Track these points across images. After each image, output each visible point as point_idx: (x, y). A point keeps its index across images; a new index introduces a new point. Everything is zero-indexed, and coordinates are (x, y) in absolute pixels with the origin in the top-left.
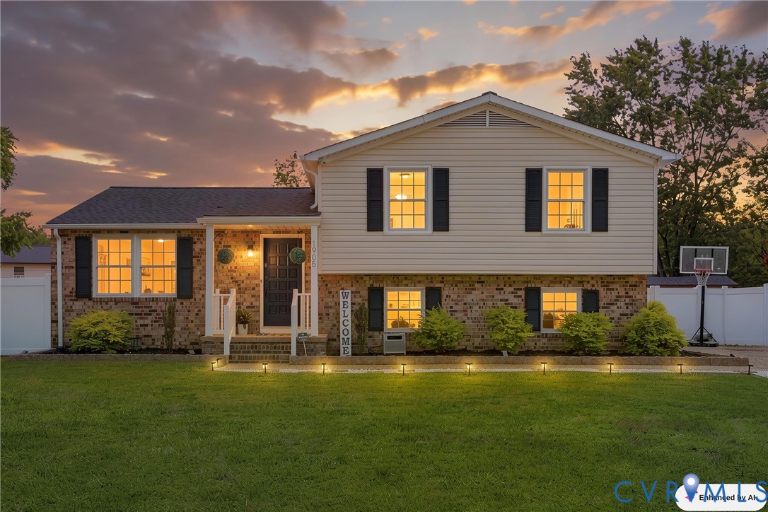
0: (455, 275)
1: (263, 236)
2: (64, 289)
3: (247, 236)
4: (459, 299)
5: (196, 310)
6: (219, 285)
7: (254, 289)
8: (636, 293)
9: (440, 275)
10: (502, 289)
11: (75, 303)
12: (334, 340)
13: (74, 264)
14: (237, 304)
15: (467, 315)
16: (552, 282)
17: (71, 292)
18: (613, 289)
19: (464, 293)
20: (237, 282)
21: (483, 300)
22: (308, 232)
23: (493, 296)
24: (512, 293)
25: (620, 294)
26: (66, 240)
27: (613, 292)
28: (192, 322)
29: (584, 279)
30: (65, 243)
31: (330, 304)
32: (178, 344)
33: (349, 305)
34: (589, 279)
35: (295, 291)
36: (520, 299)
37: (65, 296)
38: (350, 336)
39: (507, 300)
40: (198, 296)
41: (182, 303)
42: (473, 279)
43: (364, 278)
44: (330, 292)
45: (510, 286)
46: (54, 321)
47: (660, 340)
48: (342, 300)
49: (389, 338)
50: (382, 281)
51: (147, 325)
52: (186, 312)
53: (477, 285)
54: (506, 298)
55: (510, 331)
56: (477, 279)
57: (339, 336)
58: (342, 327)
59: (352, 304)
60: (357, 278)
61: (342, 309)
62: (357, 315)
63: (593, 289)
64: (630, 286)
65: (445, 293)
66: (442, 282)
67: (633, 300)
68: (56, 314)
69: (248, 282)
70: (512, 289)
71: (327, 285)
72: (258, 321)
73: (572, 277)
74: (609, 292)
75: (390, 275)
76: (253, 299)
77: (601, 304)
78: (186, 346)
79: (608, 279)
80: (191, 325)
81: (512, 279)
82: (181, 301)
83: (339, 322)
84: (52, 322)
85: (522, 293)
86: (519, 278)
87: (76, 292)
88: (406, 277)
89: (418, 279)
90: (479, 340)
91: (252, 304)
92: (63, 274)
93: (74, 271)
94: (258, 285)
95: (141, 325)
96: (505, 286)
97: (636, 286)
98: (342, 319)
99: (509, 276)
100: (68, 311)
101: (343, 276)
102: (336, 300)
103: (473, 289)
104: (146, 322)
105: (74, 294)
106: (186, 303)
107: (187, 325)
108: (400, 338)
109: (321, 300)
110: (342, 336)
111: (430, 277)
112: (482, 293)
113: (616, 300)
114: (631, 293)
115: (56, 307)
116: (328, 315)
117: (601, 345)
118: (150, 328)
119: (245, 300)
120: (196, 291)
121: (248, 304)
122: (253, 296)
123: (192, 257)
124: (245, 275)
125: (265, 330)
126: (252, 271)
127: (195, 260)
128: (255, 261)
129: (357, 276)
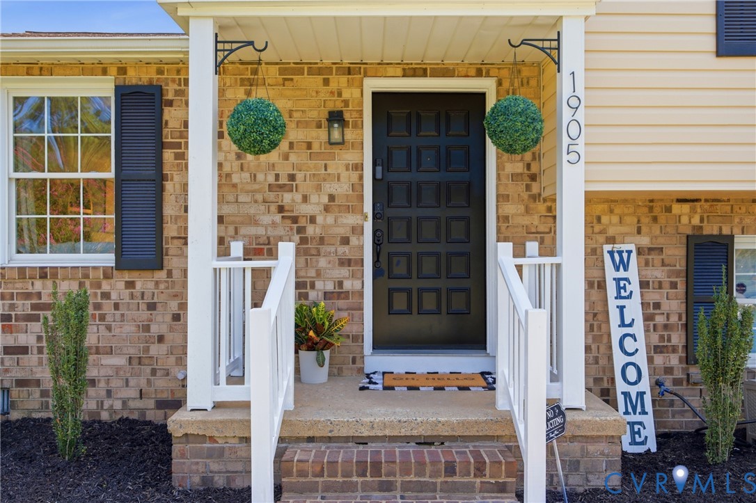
1: (371, 84)
3: (326, 82)
6: (243, 231)
7: (345, 241)
14: (299, 285)
20: (295, 220)
28: (161, 339)
32: (118, 405)
33: (635, 287)
38: (645, 385)
40: (171, 262)
41: (130, 285)
43: (676, 205)
48: (610, 273)
50: (724, 218)
51: (24, 350)
52: (144, 314)
58: (619, 359)
59: (644, 285)
60: (654, 208)
61: (613, 304)
69: (330, 219)
72: (358, 338)
76: (344, 272)
78: (143, 412)
82: (127, 276)
91: (340, 284)
94: (358, 230)
95: (9, 350)
98: (616, 333)
101: (612, 204)
104: (23, 339)
106: (144, 282)
107: (147, 350)
110: (621, 386)
119: (319, 274)
120: (170, 247)
121: (330, 287)
122: (345, 262)
123: (162, 146)
124: (318, 201)
125: (378, 362)
126: (341, 189)
127: (168, 155)
128: (350, 157)
129: (656, 200)
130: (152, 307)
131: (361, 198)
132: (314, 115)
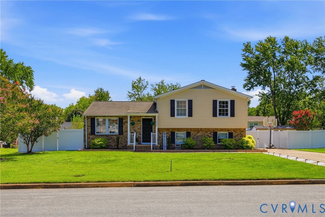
0: (194, 128)
1: (142, 118)
2: (87, 132)
3: (138, 118)
4: (195, 135)
5: (124, 138)
8: (243, 133)
9: (190, 128)
10: (207, 132)
11: (91, 136)
12: (162, 146)
13: (90, 125)
15: (197, 139)
16: (220, 130)
19: (197, 133)
20: (136, 130)
21: (202, 135)
22: (155, 117)
23: (205, 134)
25: (239, 134)
26: (88, 119)
27: (237, 133)
29: (229, 129)
31: (160, 136)
33: (166, 136)
34: (230, 129)
35: (152, 133)
37: (87, 134)
38: (166, 145)
42: (199, 129)
43: (170, 129)
44: (160, 133)
45: (209, 131)
46: (85, 141)
47: (247, 146)
48: (164, 135)
49: (176, 145)
50: (174, 130)
51: (110, 142)
53: (200, 131)
55: (208, 143)
56: (200, 129)
57: (163, 145)
58: (164, 143)
59: (167, 136)
60: (168, 129)
61: (164, 138)
62: (168, 139)
64: (241, 131)
65: (191, 133)
66: (191, 130)
67: (242, 135)
68: (85, 139)
69: (138, 130)
70: (209, 132)
71: (160, 131)
72: (141, 141)
73: (226, 129)
75: (177, 128)
76: (140, 135)
77: (233, 136)
79: (235, 129)
80: (122, 142)
81: (210, 129)
82: (120, 135)
83: (163, 141)
84: (84, 141)
85: (212, 133)
86: (212, 129)
87: (91, 133)
88: (181, 129)
89: (184, 129)
90: (201, 146)
92: (87, 128)
93: (90, 127)
94: (141, 131)
95: (109, 142)
97: (243, 131)
98: (164, 140)
99: (209, 129)
100: (88, 138)
101: (164, 129)
102: (162, 135)
103: (199, 132)
104: (110, 141)
105: (90, 134)
106: (121, 136)
108: (179, 145)
109: (158, 135)
110: (164, 145)
111: (187, 129)
112: (202, 133)
113: (237, 135)
114: (241, 133)
115: (85, 137)
116: (160, 139)
117: (232, 147)
118: (111, 143)
120: (124, 133)
121: (138, 136)
122: (139, 134)
123: (123, 123)
124: (137, 128)
125: (142, 143)
126: (139, 127)
127: (123, 124)
128: (140, 124)
129: (167, 129)
130: (122, 138)
131: (141, 128)
132: (137, 121)
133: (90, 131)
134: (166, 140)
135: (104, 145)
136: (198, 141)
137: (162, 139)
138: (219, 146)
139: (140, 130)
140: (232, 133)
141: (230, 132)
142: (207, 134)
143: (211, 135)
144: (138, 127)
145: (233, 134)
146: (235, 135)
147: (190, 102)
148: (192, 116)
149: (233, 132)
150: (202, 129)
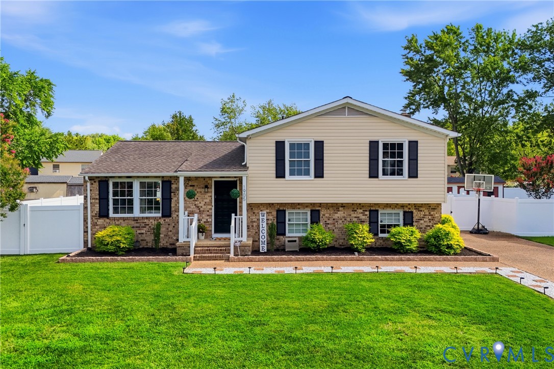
0: (328, 203)
1: (214, 180)
2: (92, 212)
3: (204, 179)
4: (330, 217)
5: (173, 224)
6: (187, 209)
7: (208, 211)
8: (435, 213)
9: (319, 203)
10: (356, 211)
11: (99, 220)
12: (256, 241)
13: (98, 197)
14: (198, 220)
15: (335, 226)
16: (385, 207)
17: (96, 214)
18: (421, 211)
19: (333, 213)
20: (198, 207)
21: (344, 217)
22: (241, 179)
23: (350, 215)
24: (362, 213)
25: (426, 214)
26: (93, 182)
27: (421, 213)
28: (171, 231)
29: (405, 205)
30: (92, 184)
31: (254, 220)
32: (162, 245)
33: (265, 220)
34: (407, 205)
35: (233, 215)
36: (367, 217)
37: (92, 216)
38: (265, 239)
39: (359, 217)
40: (174, 216)
41: (165, 220)
42: (338, 205)
43: (275, 205)
44: (254, 213)
45: (361, 209)
46: (86, 232)
47: (448, 244)
48: (261, 217)
49: (289, 241)
50: (284, 206)
51: (143, 234)
52: (167, 226)
53: (340, 209)
54: (358, 216)
55: (359, 239)
56: (341, 205)
57: (259, 239)
58: (261, 234)
59: (267, 220)
61: (261, 223)
62: (270, 228)
63: (410, 210)
64: (432, 209)
65: (322, 213)
66: (320, 207)
67: (433, 217)
68: (87, 227)
69: (205, 207)
70: (361, 211)
71: (252, 209)
72: (211, 231)
73: (397, 204)
74: (419, 212)
75: (290, 203)
76: (208, 217)
77: (414, 219)
78: (167, 246)
79: (419, 206)
80: (169, 233)
81: (362, 205)
82: (164, 219)
83: (259, 230)
84: (84, 232)
85: (367, 213)
86: (366, 205)
88: (299, 204)
89: (306, 205)
90: (342, 241)
91: (207, 220)
92: (91, 203)
93: (98, 201)
94: (211, 209)
95: (139, 234)
96: (357, 209)
97: (435, 209)
98: (261, 229)
99: (360, 204)
100: (94, 225)
101: (262, 204)
102: (257, 217)
103: (338, 211)
104: (142, 231)
105: (98, 215)
106: (167, 220)
107: (168, 233)
108: (295, 241)
109: (248, 217)
110: (261, 239)
111: (313, 204)
112: (344, 213)
113: (423, 217)
114: (432, 213)
115: (87, 223)
116: (253, 226)
118: (145, 235)
119: (203, 218)
120: (173, 213)
121: (205, 220)
122: (208, 215)
123: (171, 192)
124: (203, 203)
125: (215, 236)
126: (207, 201)
127: (172, 194)
128: (210, 194)
129: (269, 204)
130: (169, 225)
131: (212, 202)
132: (202, 186)
133: (98, 210)
134: (265, 229)
135: (124, 243)
136: (335, 230)
137: (259, 226)
138: (384, 241)
139: (210, 207)
140: (412, 212)
141: (407, 210)
142: (355, 215)
143: (364, 217)
144: (205, 200)
145: (414, 215)
146: (417, 218)
147: (319, 145)
148: (322, 177)
149: (414, 211)
150: (344, 205)
